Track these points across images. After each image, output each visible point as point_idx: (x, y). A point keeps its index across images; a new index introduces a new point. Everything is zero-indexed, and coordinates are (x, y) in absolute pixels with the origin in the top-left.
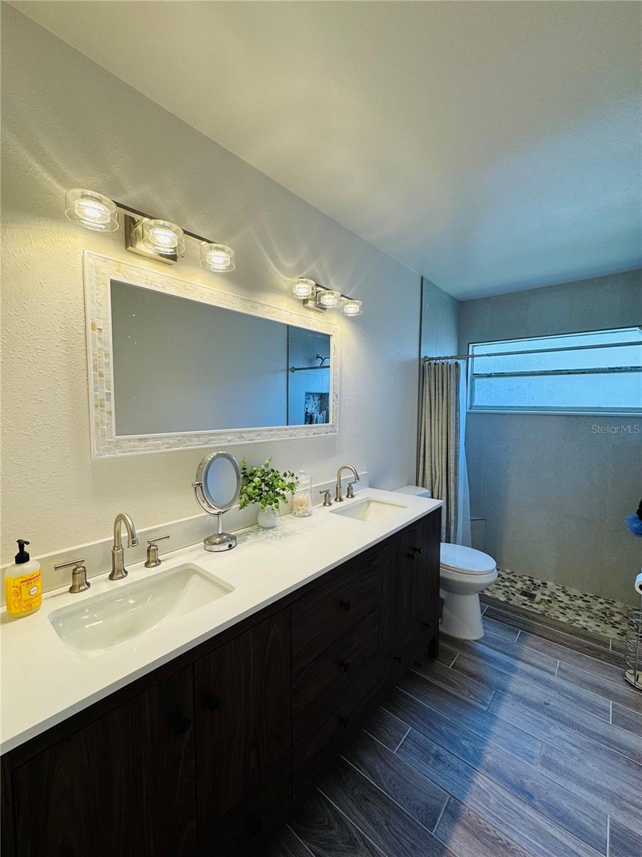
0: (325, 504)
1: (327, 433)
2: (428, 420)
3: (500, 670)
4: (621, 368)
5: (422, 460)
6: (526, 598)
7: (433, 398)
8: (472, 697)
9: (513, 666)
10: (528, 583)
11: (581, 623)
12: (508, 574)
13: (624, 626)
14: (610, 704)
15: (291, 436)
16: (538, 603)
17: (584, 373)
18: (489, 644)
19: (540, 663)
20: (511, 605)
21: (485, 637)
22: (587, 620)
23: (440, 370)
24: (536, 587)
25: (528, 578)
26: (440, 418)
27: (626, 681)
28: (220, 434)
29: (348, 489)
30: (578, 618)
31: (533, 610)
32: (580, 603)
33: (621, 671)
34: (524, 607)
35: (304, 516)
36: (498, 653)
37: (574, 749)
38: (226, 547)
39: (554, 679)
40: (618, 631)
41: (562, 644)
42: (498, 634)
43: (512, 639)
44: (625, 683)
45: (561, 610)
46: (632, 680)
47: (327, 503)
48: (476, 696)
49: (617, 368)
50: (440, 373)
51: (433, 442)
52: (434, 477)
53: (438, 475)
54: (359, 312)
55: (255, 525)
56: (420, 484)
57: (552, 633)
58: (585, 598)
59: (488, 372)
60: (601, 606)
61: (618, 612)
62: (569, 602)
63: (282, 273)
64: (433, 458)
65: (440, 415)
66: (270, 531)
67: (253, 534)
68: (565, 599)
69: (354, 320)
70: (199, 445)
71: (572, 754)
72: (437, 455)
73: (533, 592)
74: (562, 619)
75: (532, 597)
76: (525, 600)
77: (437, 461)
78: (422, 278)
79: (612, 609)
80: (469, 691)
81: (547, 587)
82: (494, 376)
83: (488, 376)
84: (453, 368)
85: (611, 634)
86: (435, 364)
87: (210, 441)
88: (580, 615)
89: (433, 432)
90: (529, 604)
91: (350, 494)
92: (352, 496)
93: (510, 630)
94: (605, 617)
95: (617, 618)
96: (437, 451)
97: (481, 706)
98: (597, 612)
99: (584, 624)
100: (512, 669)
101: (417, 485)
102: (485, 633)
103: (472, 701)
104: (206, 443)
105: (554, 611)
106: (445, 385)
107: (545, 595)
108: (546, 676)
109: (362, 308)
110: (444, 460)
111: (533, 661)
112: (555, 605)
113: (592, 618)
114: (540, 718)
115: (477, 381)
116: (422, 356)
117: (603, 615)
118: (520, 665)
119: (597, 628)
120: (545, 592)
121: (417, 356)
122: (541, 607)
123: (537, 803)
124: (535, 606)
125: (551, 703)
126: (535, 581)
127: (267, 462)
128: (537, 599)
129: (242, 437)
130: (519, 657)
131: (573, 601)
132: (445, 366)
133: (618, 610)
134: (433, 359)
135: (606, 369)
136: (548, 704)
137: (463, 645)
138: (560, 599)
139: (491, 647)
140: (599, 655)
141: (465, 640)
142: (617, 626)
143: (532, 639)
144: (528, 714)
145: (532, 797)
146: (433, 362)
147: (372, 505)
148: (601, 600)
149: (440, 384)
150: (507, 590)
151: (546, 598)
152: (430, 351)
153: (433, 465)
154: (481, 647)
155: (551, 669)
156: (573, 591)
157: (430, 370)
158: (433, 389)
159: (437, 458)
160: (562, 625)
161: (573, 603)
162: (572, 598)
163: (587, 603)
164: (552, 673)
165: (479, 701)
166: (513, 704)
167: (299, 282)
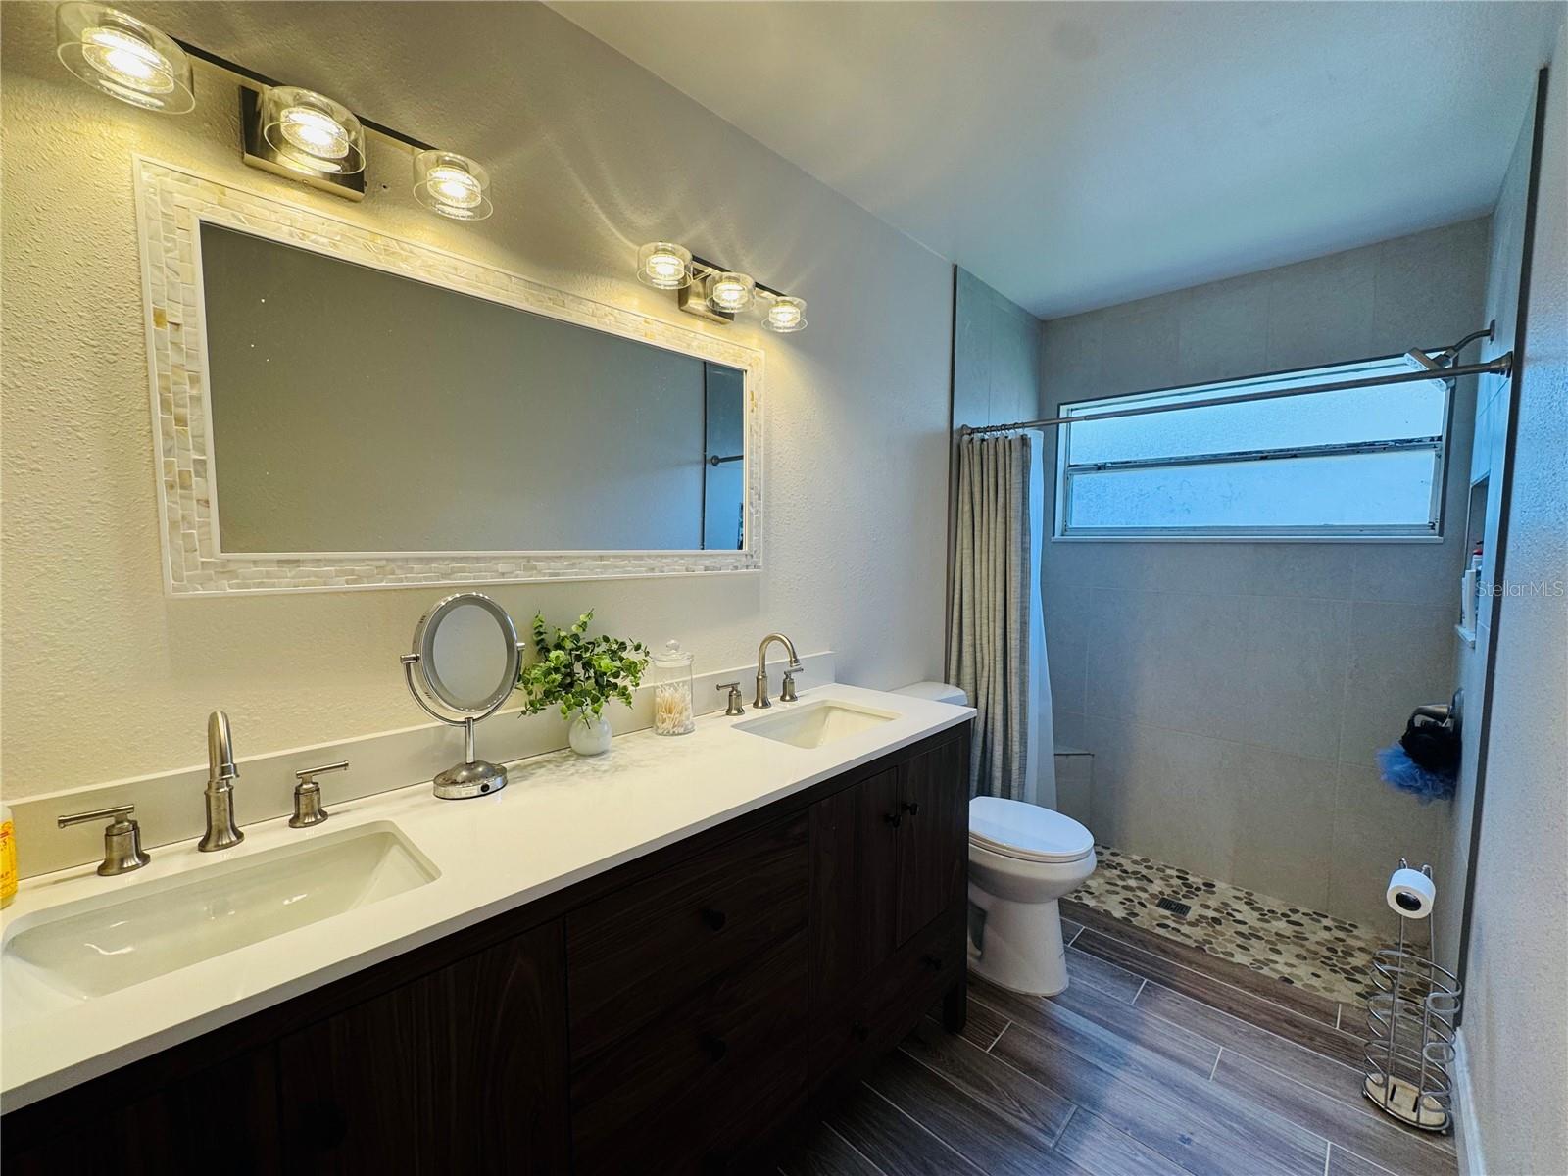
0: (729, 712)
1: (736, 568)
2: (967, 552)
3: (1093, 1061)
4: (1372, 444)
5: (955, 631)
6: (1167, 913)
7: (977, 509)
8: (1025, 1115)
9: (1121, 1055)
10: (1177, 882)
11: (1278, 967)
12: (1135, 863)
13: (1373, 979)
14: (1325, 1146)
16: (1192, 924)
17: (1295, 456)
18: (1077, 1005)
19: (1179, 1051)
20: (1135, 927)
21: (1070, 991)
22: (1294, 961)
23: (991, 451)
24: (1192, 890)
25: (1175, 873)
26: (991, 548)
27: (1367, 1097)
28: (478, 559)
29: (784, 683)
30: (1274, 957)
31: (1179, 939)
32: (1281, 926)
33: (1357, 1075)
34: (1161, 931)
35: (674, 734)
36: (1092, 1025)
38: (476, 789)
39: (1209, 1087)
40: (1359, 988)
41: (1230, 1010)
42: (1098, 983)
43: (1124, 996)
44: (1364, 1102)
45: (1240, 940)
46: (1379, 1095)
47: (734, 707)
48: (1032, 1115)
49: (1365, 444)
50: (991, 457)
51: (977, 596)
52: (979, 666)
53: (986, 662)
54: (800, 324)
55: (562, 749)
56: (952, 680)
57: (1214, 988)
58: (1294, 918)
59: (1100, 461)
60: (1326, 935)
61: (1361, 949)
62: (1259, 925)
63: (627, 237)
64: (978, 629)
65: (992, 543)
66: (591, 761)
67: (551, 766)
68: (1246, 914)
69: (795, 341)
70: (426, 579)
72: (984, 622)
73: (1184, 901)
74: (1240, 958)
75: (1181, 910)
76: (1167, 918)
77: (985, 634)
78: (956, 268)
79: (1350, 941)
80: (1019, 1102)
81: (1214, 893)
82: (1110, 468)
83: (1099, 469)
84: (1016, 446)
85: (1345, 993)
86: (983, 440)
87: (453, 572)
88: (1278, 952)
89: (977, 576)
90: (1173, 925)
91: (787, 694)
92: (793, 698)
93: (1122, 977)
94: (1333, 957)
95: (1361, 959)
96: (984, 615)
97: (1042, 1138)
98: (1313, 947)
99: (1286, 971)
100: (1117, 1058)
101: (947, 681)
102: (1070, 981)
103: (1021, 1124)
104: (445, 576)
105: (1225, 943)
106: (1000, 482)
107: (1208, 907)
108: (1191, 1078)
109: (807, 314)
110: (999, 632)
111: (1164, 1043)
112: (1228, 929)
113: (1305, 959)
115: (1078, 479)
116: (957, 425)
117: (1328, 954)
118: (1137, 1052)
119: (1315, 982)
120: (1210, 903)
121: (945, 425)
122: (1199, 933)
124: (1185, 929)
125: (1196, 1139)
126: (1191, 879)
127: (583, 618)
128: (1191, 916)
129: (534, 568)
130: (1134, 1033)
131: (1268, 922)
132: (1000, 442)
133: (1361, 944)
134: (978, 430)
135: (1341, 446)
136: (1188, 1141)
137: (1022, 1005)
138: (1238, 917)
139: (1079, 1013)
140: (1311, 1039)
141: (1027, 995)
142: (1358, 977)
143: (1170, 999)
144: (1140, 1159)
146: (977, 436)
147: (834, 715)
148: (1327, 922)
149: (992, 480)
150: (1130, 895)
151: (1211, 914)
152: (970, 417)
153: (978, 642)
154: (1060, 1012)
155: (1205, 1065)
156: (1270, 902)
157: (971, 453)
158: (977, 490)
159: (985, 628)
160: (1237, 972)
161: (1266, 925)
162: (1265, 916)
163: (1297, 928)
164: (1205, 1074)
165: (1040, 1125)
166: (1111, 1137)
167: (656, 251)
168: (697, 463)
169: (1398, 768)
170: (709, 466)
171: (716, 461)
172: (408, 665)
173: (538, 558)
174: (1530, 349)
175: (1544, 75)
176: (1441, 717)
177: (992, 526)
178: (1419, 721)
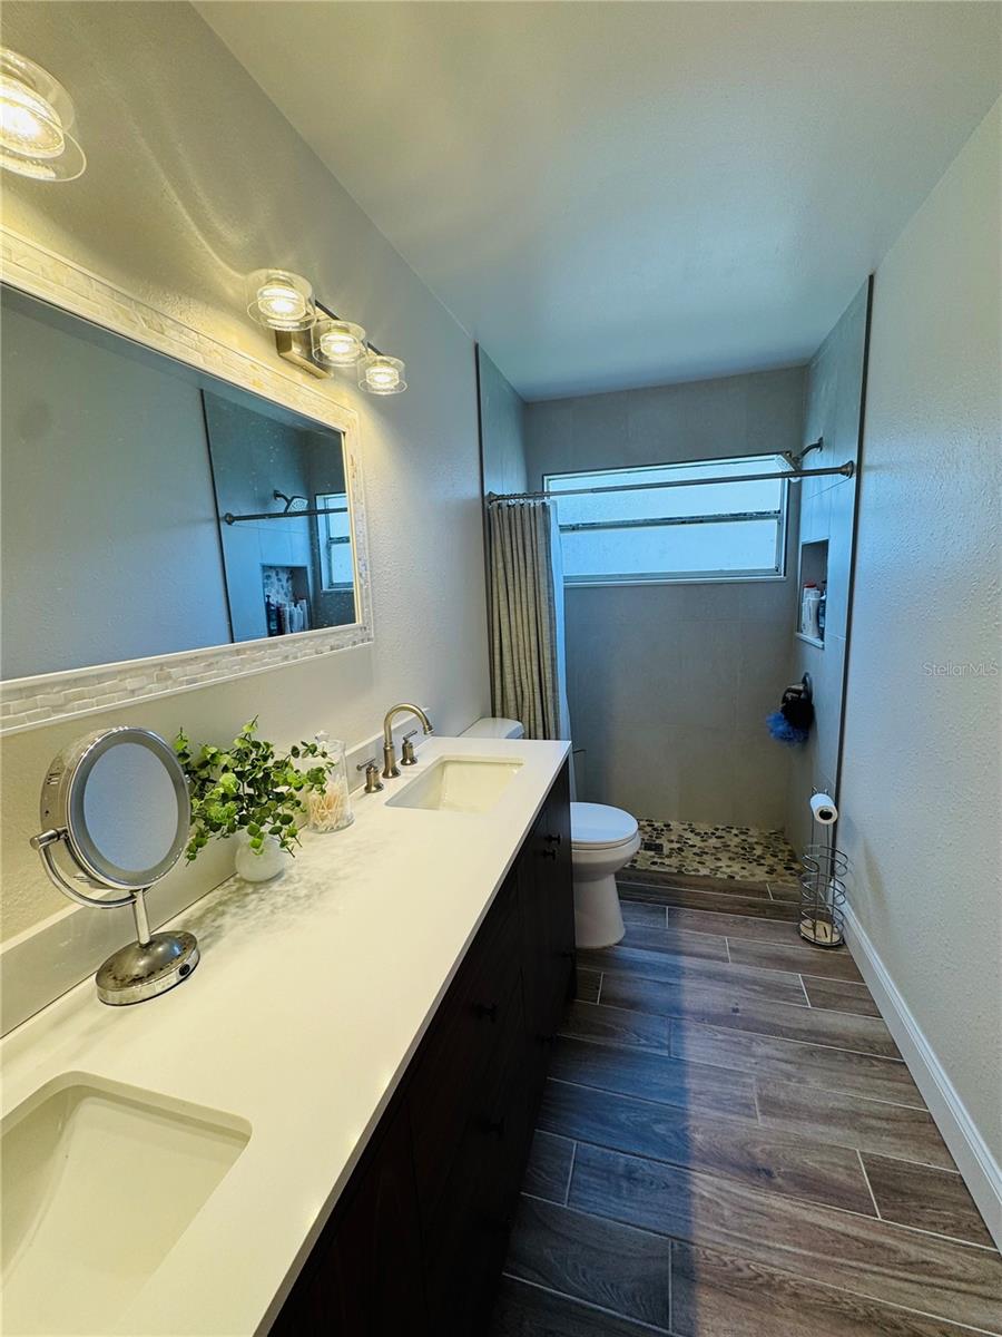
0: (368, 789)
1: (355, 643)
2: (503, 604)
3: (664, 980)
4: (745, 514)
5: (498, 672)
6: (652, 853)
7: (509, 566)
8: (643, 1042)
9: (677, 968)
10: (649, 829)
11: (724, 869)
13: (770, 860)
14: (797, 979)
15: (286, 658)
16: (669, 856)
17: (701, 522)
18: (638, 943)
19: (706, 950)
20: (639, 870)
21: (628, 934)
22: (730, 863)
23: (518, 516)
24: (659, 832)
25: (646, 823)
26: (524, 599)
27: (804, 938)
28: (100, 677)
29: (404, 748)
30: (719, 864)
31: (666, 870)
32: (713, 841)
33: (793, 926)
34: (654, 868)
36: (645, 952)
37: (788, 1067)
38: (174, 977)
39: (731, 968)
40: (766, 869)
41: (721, 910)
42: (643, 922)
43: (661, 923)
44: (802, 942)
45: (697, 859)
46: (810, 934)
47: (372, 787)
48: (647, 1039)
49: (740, 514)
50: (519, 522)
51: (514, 640)
52: (520, 699)
53: (526, 694)
56: (498, 713)
57: (705, 898)
58: (718, 834)
59: (574, 522)
60: (737, 840)
61: (756, 843)
62: (702, 844)
64: (516, 668)
65: (524, 595)
68: (695, 840)
71: (789, 1077)
72: (522, 661)
73: (657, 842)
74: (704, 871)
75: (658, 848)
76: (654, 857)
77: (523, 671)
78: (477, 346)
79: (750, 840)
80: (636, 1033)
81: (671, 830)
82: (582, 529)
83: (573, 529)
84: (539, 512)
85: (760, 874)
86: (508, 506)
87: (68, 700)
88: (719, 859)
89: (513, 623)
90: (659, 861)
91: (409, 759)
93: (654, 911)
94: (745, 854)
95: (758, 851)
96: (522, 656)
97: (659, 1052)
98: (736, 850)
99: (728, 870)
100: (677, 971)
101: (494, 716)
102: (626, 926)
103: (644, 1049)
104: (57, 709)
105: (692, 865)
106: (528, 543)
107: (672, 841)
108: (718, 966)
110: (535, 669)
111: (699, 949)
112: (688, 853)
113: (734, 859)
114: (736, 1036)
116: (486, 493)
117: (743, 852)
118: (685, 962)
119: (745, 873)
120: (673, 838)
121: (477, 492)
122: (674, 861)
123: (779, 1180)
124: (667, 861)
125: (740, 1007)
126: (656, 825)
127: (246, 729)
128: (666, 851)
129: (169, 677)
130: (678, 949)
131: (705, 841)
132: (526, 509)
133: (755, 840)
134: (502, 497)
135: (727, 515)
136: (736, 1011)
137: (602, 957)
138: (691, 843)
139: (641, 948)
141: (605, 948)
142: (762, 861)
143: (688, 916)
144: (720, 1037)
145: (769, 1173)
146: (504, 503)
148: (735, 831)
149: (520, 541)
151: (676, 846)
152: (495, 486)
153: (517, 678)
154: (628, 953)
155: (723, 954)
156: (703, 827)
157: (501, 518)
158: (508, 549)
159: (523, 667)
160: (705, 882)
161: (706, 844)
162: (704, 837)
163: (722, 840)
164: (725, 960)
165: (656, 1044)
166: (698, 1031)
167: (270, 281)
168: (210, 520)
169: (781, 728)
170: (224, 525)
171: (231, 519)
172: (46, 849)
173: (171, 664)
174: (867, 460)
175: (871, 278)
176: (798, 692)
177: (523, 580)
178: (789, 695)
